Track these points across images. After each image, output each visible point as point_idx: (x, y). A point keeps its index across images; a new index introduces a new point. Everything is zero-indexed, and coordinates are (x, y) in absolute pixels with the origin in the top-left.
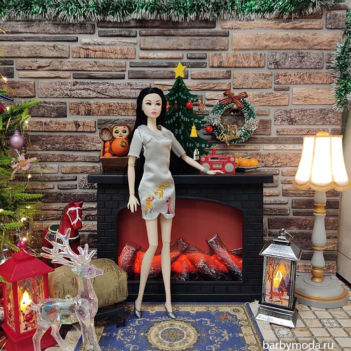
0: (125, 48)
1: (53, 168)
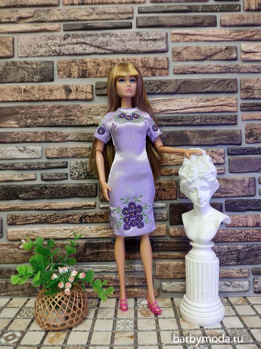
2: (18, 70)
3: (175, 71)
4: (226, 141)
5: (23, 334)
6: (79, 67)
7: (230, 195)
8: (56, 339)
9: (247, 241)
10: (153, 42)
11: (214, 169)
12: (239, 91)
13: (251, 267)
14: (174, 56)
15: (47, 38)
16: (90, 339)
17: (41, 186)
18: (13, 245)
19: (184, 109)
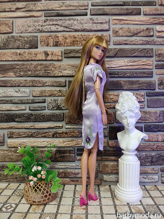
2: (15, 41)
3: (114, 43)
4: (146, 87)
5: (17, 205)
6: (53, 40)
7: (148, 121)
8: (37, 209)
9: (158, 151)
10: (101, 25)
11: (138, 105)
12: (154, 56)
13: (160, 167)
14: (113, 33)
15: (34, 21)
16: (58, 209)
17: (29, 114)
18: (11, 150)
19: (119, 67)
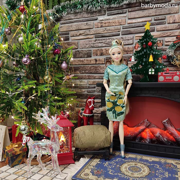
0: (120, 19)
1: (85, 82)
